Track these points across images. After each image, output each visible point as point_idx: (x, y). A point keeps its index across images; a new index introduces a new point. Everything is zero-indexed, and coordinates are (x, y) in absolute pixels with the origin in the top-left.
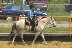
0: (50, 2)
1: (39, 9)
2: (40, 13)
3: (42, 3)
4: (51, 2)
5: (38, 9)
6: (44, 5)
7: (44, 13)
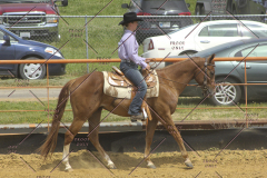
0: (67, 9)
1: (28, 35)
2: (31, 48)
3: (36, 12)
4: (71, 7)
5: (22, 34)
6: (44, 19)
7: (49, 50)
